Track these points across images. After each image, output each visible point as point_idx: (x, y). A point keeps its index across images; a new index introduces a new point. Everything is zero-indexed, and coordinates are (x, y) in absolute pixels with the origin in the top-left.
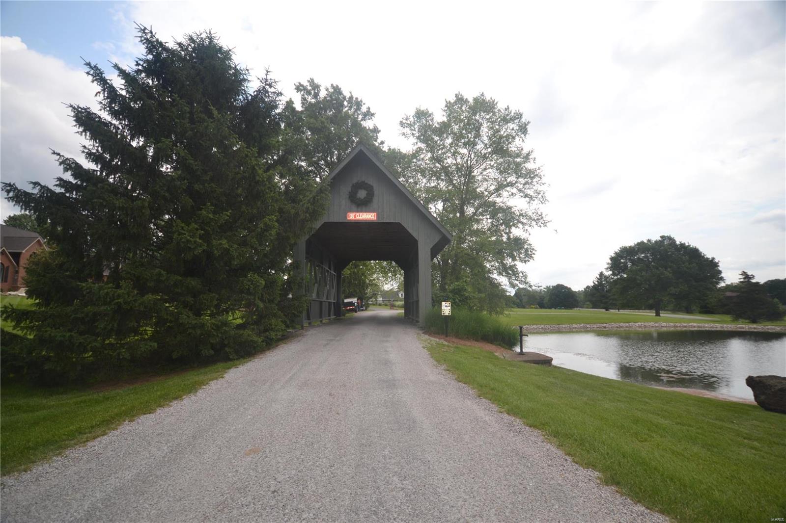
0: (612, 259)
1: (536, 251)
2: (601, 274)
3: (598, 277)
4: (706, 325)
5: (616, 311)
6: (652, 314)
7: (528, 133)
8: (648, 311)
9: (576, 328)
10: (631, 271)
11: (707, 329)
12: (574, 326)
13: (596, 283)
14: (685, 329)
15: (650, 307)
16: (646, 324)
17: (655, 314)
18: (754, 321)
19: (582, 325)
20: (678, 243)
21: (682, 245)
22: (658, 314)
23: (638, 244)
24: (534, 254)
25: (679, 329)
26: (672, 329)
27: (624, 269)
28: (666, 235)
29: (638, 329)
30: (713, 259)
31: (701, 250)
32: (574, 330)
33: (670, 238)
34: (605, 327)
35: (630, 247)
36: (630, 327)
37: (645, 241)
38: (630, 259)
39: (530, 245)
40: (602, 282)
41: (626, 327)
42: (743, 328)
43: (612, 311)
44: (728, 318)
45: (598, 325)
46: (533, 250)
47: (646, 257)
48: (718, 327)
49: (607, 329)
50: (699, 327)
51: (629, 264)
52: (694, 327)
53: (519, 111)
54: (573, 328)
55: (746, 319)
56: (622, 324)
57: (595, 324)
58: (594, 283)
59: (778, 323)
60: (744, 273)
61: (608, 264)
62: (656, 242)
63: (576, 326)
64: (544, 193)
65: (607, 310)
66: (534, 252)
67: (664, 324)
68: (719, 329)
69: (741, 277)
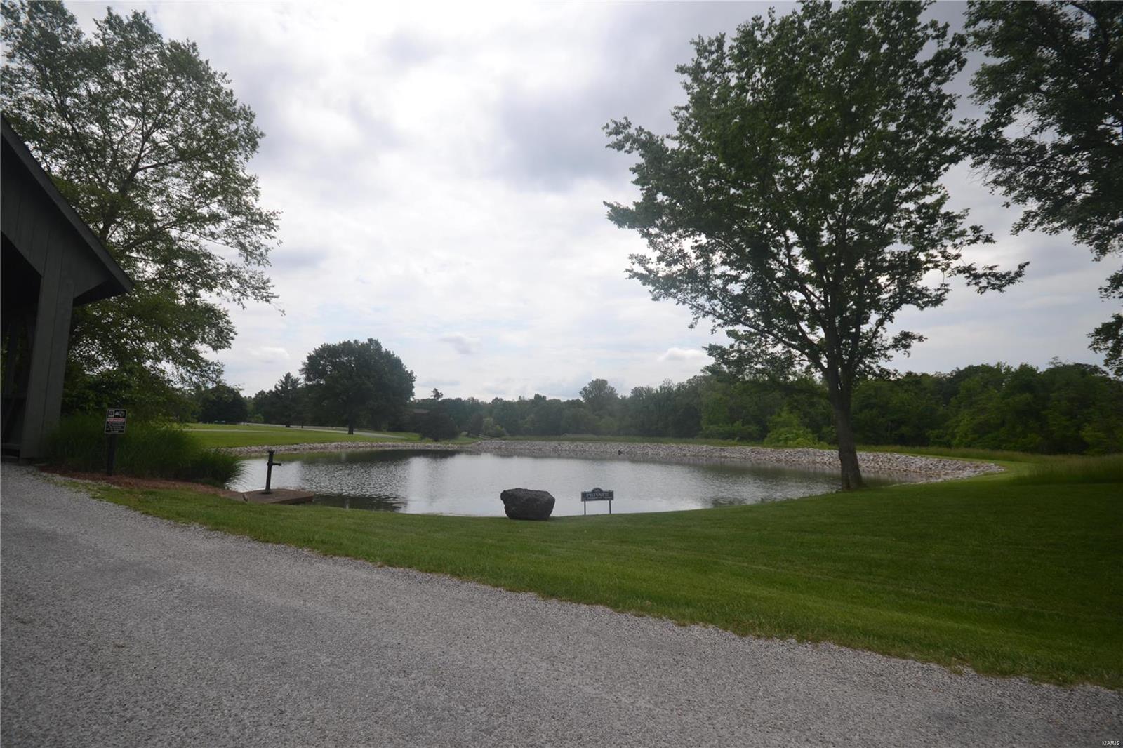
0: (310, 358)
1: (236, 334)
2: (288, 376)
3: (283, 379)
4: (400, 444)
5: (299, 428)
6: (344, 431)
7: (257, 150)
8: (342, 428)
9: (256, 451)
10: (331, 376)
11: (400, 448)
12: (254, 448)
13: (280, 388)
14: (380, 449)
15: (342, 424)
16: (343, 444)
17: (347, 432)
18: (436, 440)
19: (266, 447)
20: (383, 350)
21: (387, 353)
22: (351, 432)
23: (344, 344)
24: (232, 338)
25: (374, 449)
26: (368, 449)
27: (322, 374)
28: (374, 338)
29: (333, 450)
30: (412, 373)
31: (403, 362)
32: (253, 455)
33: (377, 343)
34: (296, 450)
35: (334, 346)
36: (326, 448)
37: (352, 342)
38: (330, 362)
39: (228, 322)
40: (287, 387)
41: (322, 448)
42: (429, 446)
43: (295, 427)
44: (416, 436)
45: (287, 447)
46: (231, 331)
47: (349, 361)
48: (410, 446)
49: (298, 451)
50: (393, 446)
51: (329, 368)
52: (389, 446)
53: (249, 108)
54: (253, 452)
55: (430, 437)
56: (316, 445)
57: (282, 445)
58: (276, 387)
59: (457, 442)
60: (436, 391)
61: (304, 364)
62: (363, 344)
63: (257, 449)
64: (267, 251)
65: (288, 426)
66: (232, 335)
67: (361, 444)
68: (410, 448)
69: (433, 394)
